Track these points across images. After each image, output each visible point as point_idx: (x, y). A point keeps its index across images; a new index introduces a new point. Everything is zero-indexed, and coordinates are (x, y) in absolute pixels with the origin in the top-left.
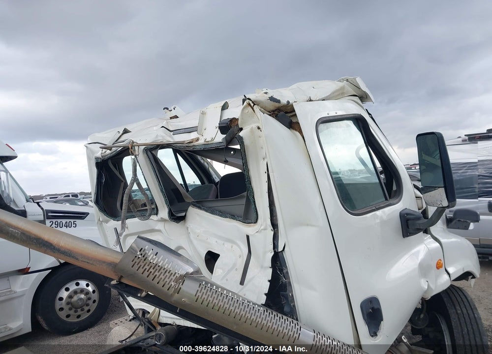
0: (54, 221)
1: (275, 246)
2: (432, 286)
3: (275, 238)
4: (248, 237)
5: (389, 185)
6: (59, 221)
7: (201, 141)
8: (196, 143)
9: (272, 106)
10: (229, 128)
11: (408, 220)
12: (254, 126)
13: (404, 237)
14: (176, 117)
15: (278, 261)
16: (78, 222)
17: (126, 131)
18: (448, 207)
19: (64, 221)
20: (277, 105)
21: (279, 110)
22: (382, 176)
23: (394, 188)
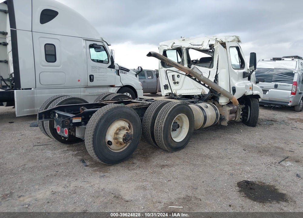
0: (121, 71)
1: (217, 73)
2: (248, 92)
3: (217, 71)
4: (210, 71)
5: (242, 65)
6: (122, 71)
7: (202, 48)
8: (200, 49)
9: (221, 42)
10: (211, 46)
11: (245, 74)
12: (217, 46)
13: (243, 78)
14: (184, 40)
15: (216, 76)
16: (127, 72)
17: (174, 43)
18: (254, 70)
19: (124, 71)
20: (222, 42)
21: (222, 43)
22: (240, 63)
23: (243, 66)
